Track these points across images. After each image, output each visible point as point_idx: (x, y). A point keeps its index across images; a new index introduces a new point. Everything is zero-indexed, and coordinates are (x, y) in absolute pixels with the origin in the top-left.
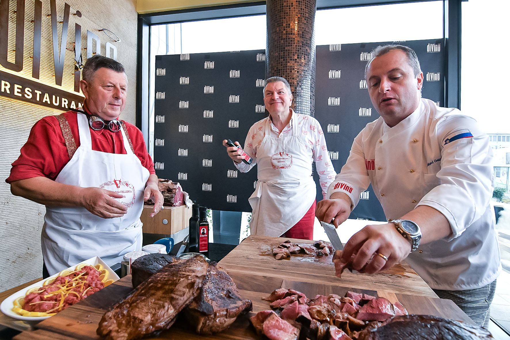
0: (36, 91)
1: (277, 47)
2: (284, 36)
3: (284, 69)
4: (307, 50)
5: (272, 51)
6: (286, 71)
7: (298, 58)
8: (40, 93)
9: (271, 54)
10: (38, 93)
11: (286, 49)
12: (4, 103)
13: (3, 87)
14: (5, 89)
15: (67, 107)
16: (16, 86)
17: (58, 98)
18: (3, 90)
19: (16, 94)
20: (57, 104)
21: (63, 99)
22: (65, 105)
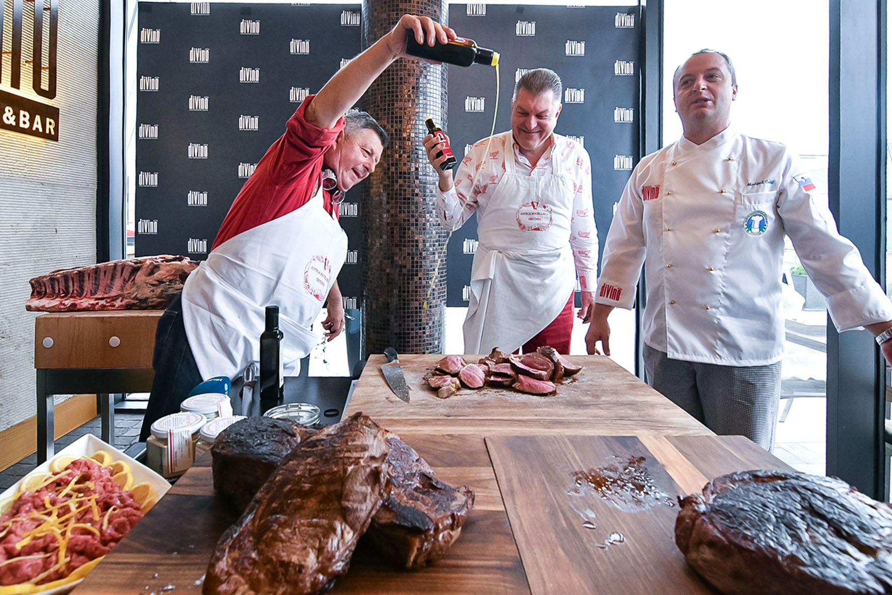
1: (385, 3)
4: (435, 11)
5: (376, 10)
9: (373, 16)
11: (400, 7)
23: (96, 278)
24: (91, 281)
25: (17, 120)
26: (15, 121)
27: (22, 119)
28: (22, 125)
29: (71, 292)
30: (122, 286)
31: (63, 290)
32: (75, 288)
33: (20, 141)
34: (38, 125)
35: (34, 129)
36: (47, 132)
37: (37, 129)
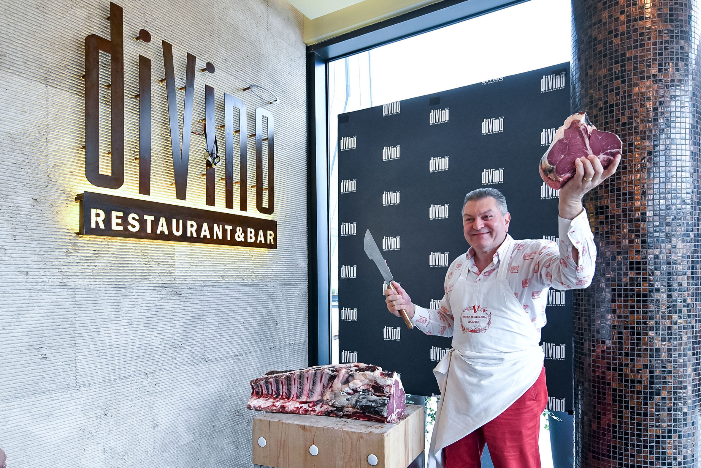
0: (146, 217)
1: (605, 56)
2: (623, 28)
3: (625, 103)
6: (631, 107)
7: (660, 71)
8: (152, 218)
10: (149, 219)
12: (98, 245)
13: (93, 219)
14: (97, 223)
15: (195, 235)
16: (114, 214)
17: (181, 221)
18: (93, 225)
19: (114, 227)
20: (180, 233)
21: (189, 223)
22: (191, 232)
23: (300, 383)
24: (296, 386)
25: (245, 237)
26: (244, 238)
27: (249, 235)
28: (249, 240)
29: (281, 394)
30: (321, 392)
31: (275, 391)
32: (284, 390)
33: (249, 252)
34: (261, 238)
35: (258, 242)
36: (268, 242)
37: (261, 241)
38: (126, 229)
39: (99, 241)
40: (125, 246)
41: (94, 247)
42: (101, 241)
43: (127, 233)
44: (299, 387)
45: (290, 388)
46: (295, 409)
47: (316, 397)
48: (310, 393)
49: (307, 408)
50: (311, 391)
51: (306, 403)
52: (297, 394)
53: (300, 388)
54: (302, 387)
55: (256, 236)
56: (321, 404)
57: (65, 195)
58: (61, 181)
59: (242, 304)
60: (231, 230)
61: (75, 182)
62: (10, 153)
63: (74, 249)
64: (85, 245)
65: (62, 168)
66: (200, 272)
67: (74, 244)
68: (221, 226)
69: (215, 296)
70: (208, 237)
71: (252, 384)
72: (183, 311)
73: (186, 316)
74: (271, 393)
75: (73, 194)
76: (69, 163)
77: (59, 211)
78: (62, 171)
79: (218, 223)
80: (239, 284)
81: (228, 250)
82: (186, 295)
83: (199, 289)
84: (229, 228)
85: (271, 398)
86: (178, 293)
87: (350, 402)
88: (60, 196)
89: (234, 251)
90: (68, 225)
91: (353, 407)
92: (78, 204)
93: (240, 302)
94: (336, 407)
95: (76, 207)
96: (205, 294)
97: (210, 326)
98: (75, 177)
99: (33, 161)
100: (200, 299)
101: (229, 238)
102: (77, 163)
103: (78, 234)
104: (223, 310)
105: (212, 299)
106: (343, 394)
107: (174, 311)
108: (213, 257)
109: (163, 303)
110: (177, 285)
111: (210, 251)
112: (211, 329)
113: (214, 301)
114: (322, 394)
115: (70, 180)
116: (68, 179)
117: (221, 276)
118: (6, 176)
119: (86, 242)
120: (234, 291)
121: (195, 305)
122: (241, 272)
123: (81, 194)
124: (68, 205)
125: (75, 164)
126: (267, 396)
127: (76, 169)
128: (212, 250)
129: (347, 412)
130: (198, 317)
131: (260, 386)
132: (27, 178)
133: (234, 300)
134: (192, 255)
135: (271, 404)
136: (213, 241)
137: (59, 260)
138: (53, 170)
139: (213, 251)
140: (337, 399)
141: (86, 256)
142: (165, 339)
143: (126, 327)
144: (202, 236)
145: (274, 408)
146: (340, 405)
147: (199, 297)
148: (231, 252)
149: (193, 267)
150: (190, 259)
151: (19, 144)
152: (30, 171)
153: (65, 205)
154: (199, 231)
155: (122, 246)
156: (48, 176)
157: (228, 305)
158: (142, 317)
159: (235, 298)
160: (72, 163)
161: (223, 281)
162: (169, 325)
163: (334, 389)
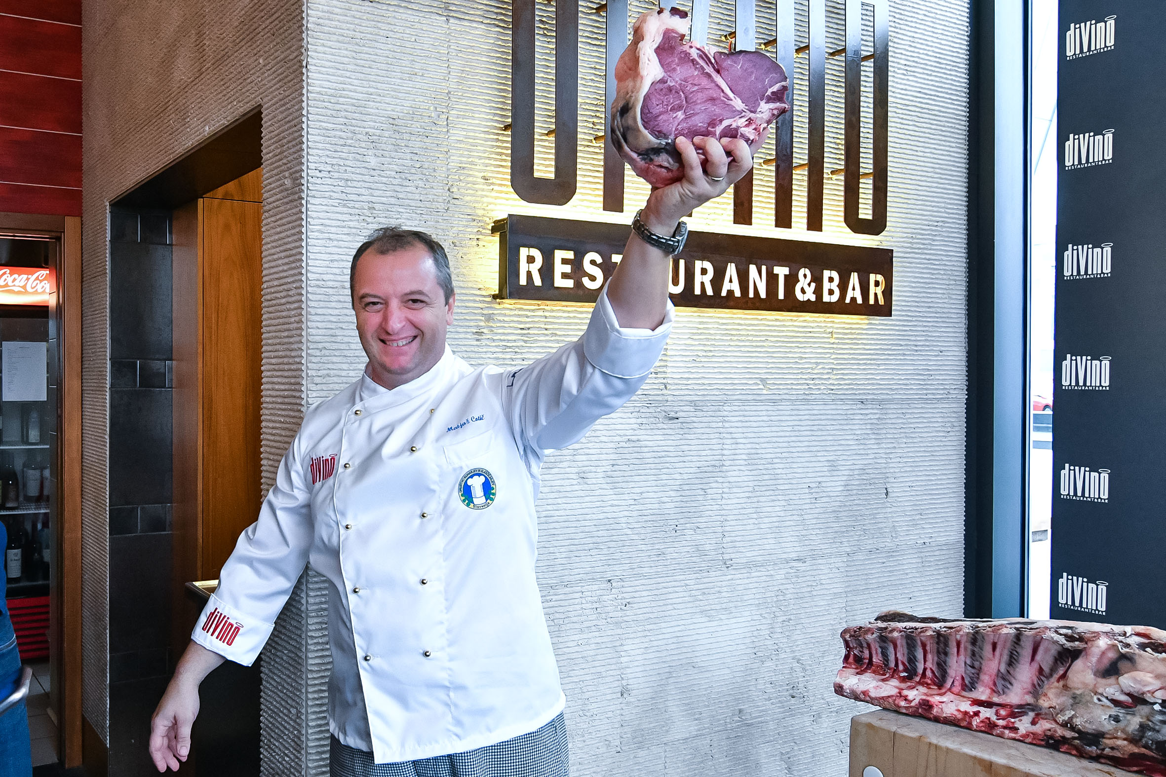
0: (615, 258)
12: (527, 317)
13: (524, 267)
14: (529, 274)
15: (710, 292)
16: (559, 255)
17: (682, 263)
18: (523, 281)
19: (559, 282)
20: (678, 289)
21: (698, 265)
22: (702, 284)
23: (973, 654)
24: (962, 657)
25: (818, 292)
26: (814, 293)
27: (826, 286)
28: (826, 298)
29: (920, 671)
30: (1034, 685)
31: (903, 664)
32: (929, 664)
33: (823, 325)
34: (854, 292)
35: (848, 301)
36: (872, 302)
37: (853, 299)
38: (579, 285)
39: (529, 310)
40: (574, 317)
41: (521, 322)
42: (533, 311)
43: (581, 292)
44: (968, 662)
45: (945, 662)
46: (959, 716)
47: (1015, 696)
48: (1000, 682)
49: (994, 718)
50: (1004, 679)
51: (988, 704)
52: (963, 678)
53: (973, 667)
54: (977, 664)
55: (843, 286)
56: (1032, 715)
57: (475, 223)
58: (468, 198)
59: (806, 444)
60: (785, 276)
61: (492, 197)
62: (393, 154)
63: (488, 327)
64: (506, 319)
65: (471, 173)
66: (716, 370)
67: (489, 318)
68: (764, 268)
69: (748, 424)
70: (738, 294)
71: (847, 636)
72: (680, 454)
73: (687, 464)
74: (892, 664)
75: (487, 219)
76: (483, 161)
77: (465, 254)
78: (470, 179)
79: (759, 261)
80: (801, 397)
81: (777, 320)
82: (688, 420)
83: (713, 408)
84: (781, 271)
85: (892, 677)
86: (672, 415)
87: (1121, 725)
88: (467, 226)
89: (791, 323)
90: (479, 280)
91: (1133, 740)
92: (497, 238)
93: (801, 439)
94: (1079, 732)
95: (493, 244)
96: (726, 419)
97: (735, 490)
98: (492, 187)
99: (426, 165)
100: (715, 430)
101: (781, 296)
102: (496, 160)
103: (495, 297)
104: (763, 456)
105: (740, 430)
106: (1099, 700)
107: (663, 454)
108: (743, 338)
109: (642, 435)
110: (670, 398)
111: (739, 324)
112: (738, 495)
113: (744, 435)
114: (1036, 690)
115: (484, 193)
116: (480, 193)
117: (762, 380)
118: (387, 197)
119: (507, 312)
120: (789, 413)
121: (705, 442)
122: (804, 371)
123: (503, 220)
124: (480, 243)
125: (492, 162)
126: (884, 671)
127: (493, 172)
128: (742, 322)
129: (1112, 748)
130: (710, 469)
131: (865, 645)
132: (417, 197)
133: (787, 434)
134: (701, 334)
135: (894, 692)
136: (747, 302)
137: (464, 349)
138: (457, 177)
139: (746, 325)
140: (1081, 710)
141: (508, 341)
142: (645, 513)
143: (575, 482)
144: (724, 293)
145: (903, 703)
146: (1090, 728)
147: (714, 425)
148: (784, 326)
149: (703, 360)
150: (697, 343)
151: (406, 136)
152: (421, 184)
153: (475, 243)
154: (717, 282)
155: (569, 318)
156: (449, 190)
157: (776, 445)
158: (604, 463)
159: (790, 429)
160: (487, 161)
161: (765, 392)
162: (654, 483)
163: (1070, 684)
